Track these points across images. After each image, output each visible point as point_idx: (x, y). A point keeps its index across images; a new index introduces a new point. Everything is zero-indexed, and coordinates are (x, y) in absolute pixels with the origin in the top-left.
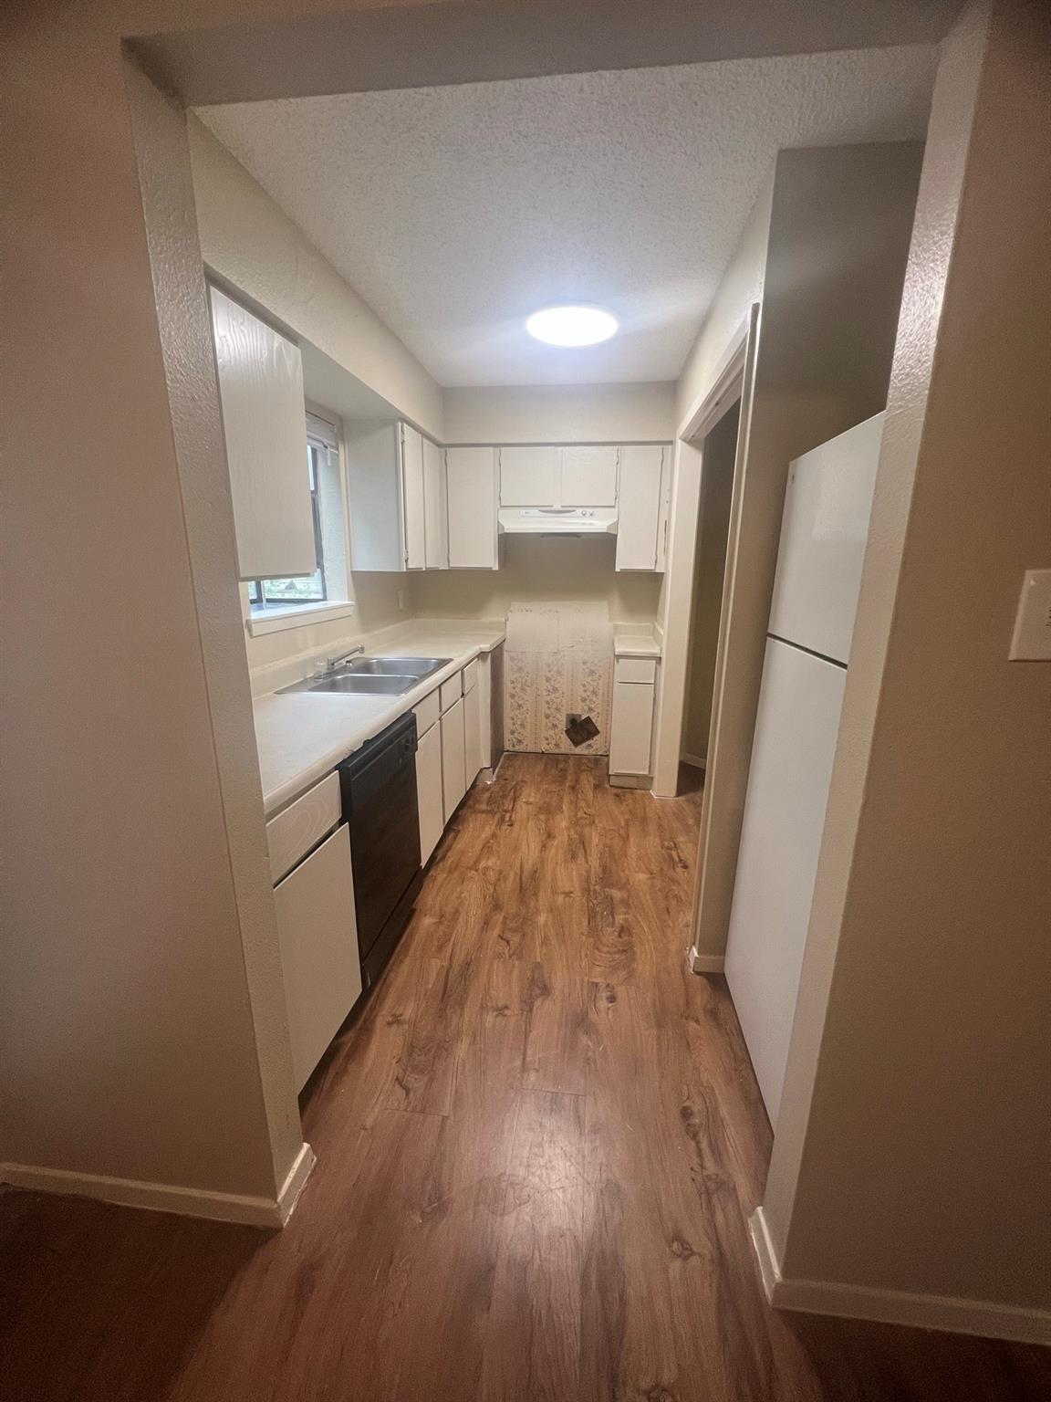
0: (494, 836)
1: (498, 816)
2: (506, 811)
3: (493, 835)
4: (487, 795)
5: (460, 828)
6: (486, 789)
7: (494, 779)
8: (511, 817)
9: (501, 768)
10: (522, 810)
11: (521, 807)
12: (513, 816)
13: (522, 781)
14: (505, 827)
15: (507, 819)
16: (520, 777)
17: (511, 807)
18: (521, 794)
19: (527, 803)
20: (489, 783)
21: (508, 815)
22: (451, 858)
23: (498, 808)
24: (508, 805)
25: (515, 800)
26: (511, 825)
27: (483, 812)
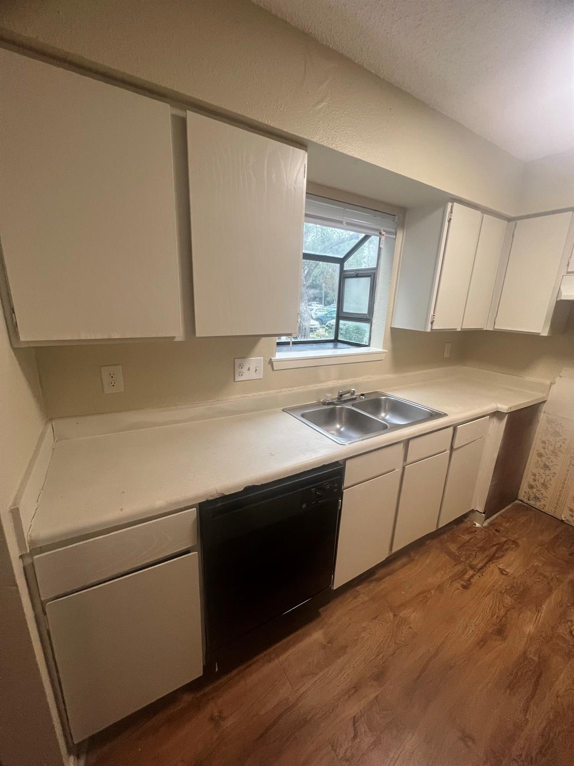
0: (440, 588)
1: (460, 567)
2: (472, 567)
3: (438, 587)
4: (466, 537)
5: (417, 557)
6: (472, 530)
7: (485, 524)
8: (472, 577)
9: (500, 515)
10: (492, 576)
11: (493, 571)
12: (476, 577)
13: (514, 542)
14: (458, 584)
15: (467, 577)
16: (516, 536)
17: (480, 565)
18: (503, 556)
19: (502, 571)
20: (478, 525)
21: (471, 572)
22: (386, 584)
23: (467, 559)
24: (478, 562)
25: (491, 559)
26: (465, 587)
27: (450, 554)
